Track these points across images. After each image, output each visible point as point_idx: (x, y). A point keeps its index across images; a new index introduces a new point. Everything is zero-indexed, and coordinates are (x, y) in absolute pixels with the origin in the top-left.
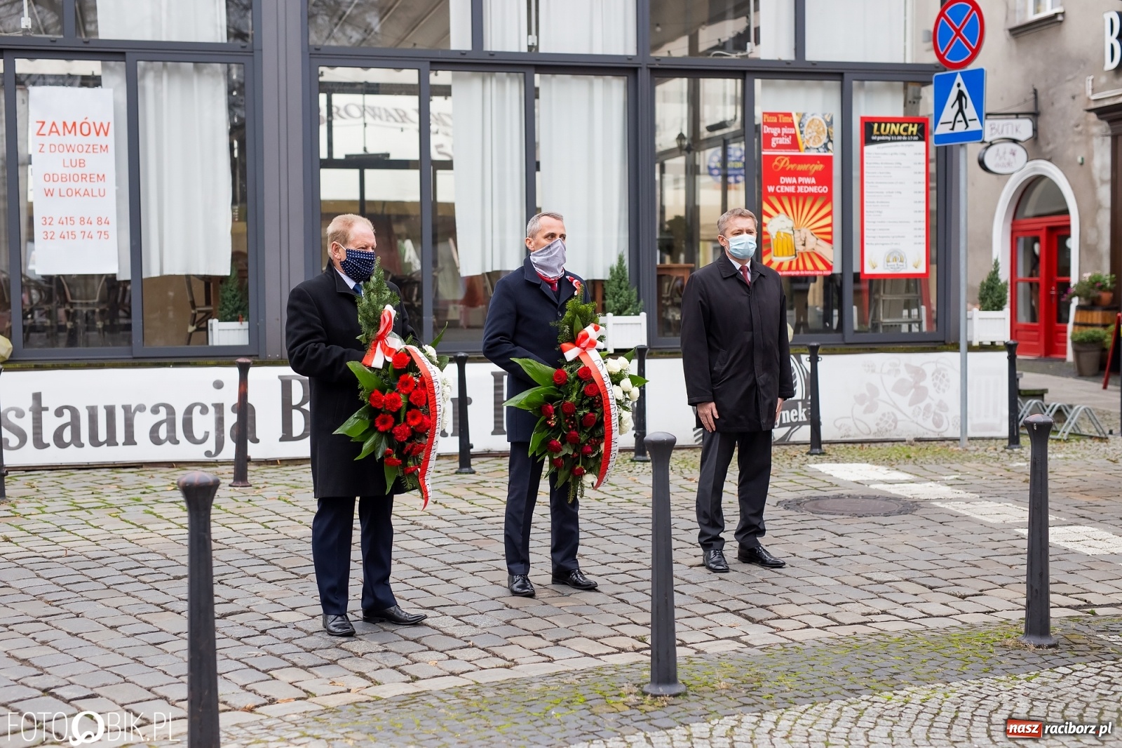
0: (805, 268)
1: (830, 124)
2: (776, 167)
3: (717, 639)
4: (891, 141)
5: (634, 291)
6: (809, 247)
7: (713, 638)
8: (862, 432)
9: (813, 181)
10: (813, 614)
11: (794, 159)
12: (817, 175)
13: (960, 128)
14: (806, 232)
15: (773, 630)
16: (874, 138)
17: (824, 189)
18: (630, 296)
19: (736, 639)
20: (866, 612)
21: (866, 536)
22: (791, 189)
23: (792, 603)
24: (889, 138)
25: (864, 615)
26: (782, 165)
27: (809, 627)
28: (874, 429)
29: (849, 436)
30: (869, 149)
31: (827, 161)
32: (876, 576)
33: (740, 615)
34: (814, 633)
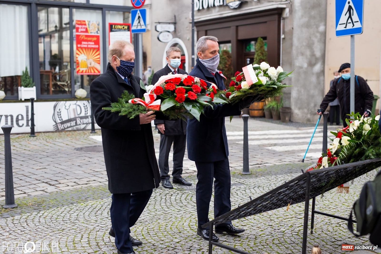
0: (91, 72)
1: (98, 25)
2: (81, 38)
3: (37, 191)
4: (119, 31)
5: (31, 79)
6: (92, 65)
7: (35, 191)
9: (93, 43)
10: (71, 182)
11: (87, 36)
12: (94, 41)
13: (139, 28)
14: (91, 60)
15: (56, 187)
16: (113, 30)
17: (97, 46)
18: (30, 81)
19: (43, 191)
20: (88, 180)
21: (98, 158)
22: (86, 46)
23: (66, 179)
24: (118, 30)
25: (87, 181)
26: (82, 38)
27: (68, 186)
30: (111, 33)
31: (98, 37)
32: (96, 170)
33: (48, 183)
34: (70, 188)
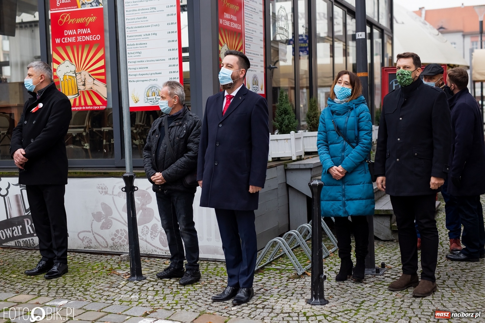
0: (86, 104)
2: (61, 22)
6: (88, 87)
8: (100, 245)
9: (89, 31)
11: (74, 15)
12: (91, 26)
14: (85, 74)
17: (98, 37)
22: (72, 40)
26: (65, 20)
28: (110, 243)
29: (90, 247)
31: (98, 13)
